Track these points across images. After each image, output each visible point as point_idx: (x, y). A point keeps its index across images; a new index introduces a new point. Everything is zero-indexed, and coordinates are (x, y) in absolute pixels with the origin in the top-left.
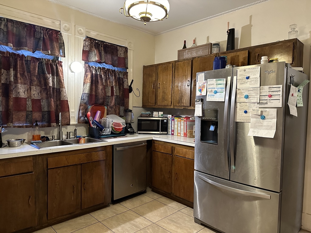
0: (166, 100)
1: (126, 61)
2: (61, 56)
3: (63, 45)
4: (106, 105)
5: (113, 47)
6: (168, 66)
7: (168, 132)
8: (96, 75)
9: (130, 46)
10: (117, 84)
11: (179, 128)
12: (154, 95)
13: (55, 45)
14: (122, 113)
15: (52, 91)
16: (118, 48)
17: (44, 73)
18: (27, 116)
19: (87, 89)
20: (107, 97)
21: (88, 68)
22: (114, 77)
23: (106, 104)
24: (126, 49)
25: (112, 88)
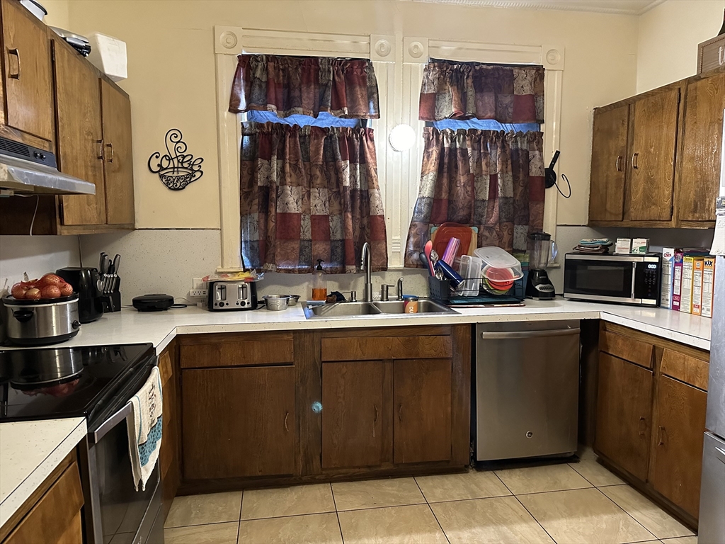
0: (654, 204)
1: (537, 104)
2: (371, 117)
3: (375, 90)
4: (475, 222)
5: (501, 73)
6: (663, 99)
7: (662, 301)
8: (452, 151)
9: (552, 62)
10: (510, 167)
11: (697, 291)
12: (622, 190)
13: (359, 93)
14: (520, 242)
15: (348, 197)
16: (516, 71)
17: (335, 159)
18: (301, 250)
19: (429, 186)
20: (479, 204)
21: (433, 137)
22: (499, 150)
23: (477, 221)
24: (539, 72)
25: (494, 179)
